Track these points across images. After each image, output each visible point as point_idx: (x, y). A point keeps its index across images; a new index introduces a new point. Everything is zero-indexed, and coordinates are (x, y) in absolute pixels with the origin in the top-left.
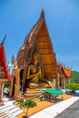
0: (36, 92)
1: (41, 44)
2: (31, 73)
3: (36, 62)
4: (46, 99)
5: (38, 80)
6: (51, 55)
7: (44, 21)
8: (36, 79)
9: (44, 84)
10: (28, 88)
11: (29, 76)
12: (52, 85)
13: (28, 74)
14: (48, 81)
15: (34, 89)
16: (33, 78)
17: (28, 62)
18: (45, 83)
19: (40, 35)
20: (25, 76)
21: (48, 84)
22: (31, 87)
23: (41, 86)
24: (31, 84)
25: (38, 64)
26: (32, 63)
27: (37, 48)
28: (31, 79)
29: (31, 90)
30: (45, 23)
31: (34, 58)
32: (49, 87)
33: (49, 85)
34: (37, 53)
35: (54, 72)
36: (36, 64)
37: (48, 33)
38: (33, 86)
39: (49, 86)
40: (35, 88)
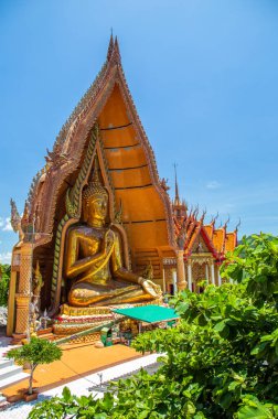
0: (94, 316)
1: (117, 153)
2: (81, 255)
3: (98, 217)
4: (123, 339)
5: (106, 275)
6: (149, 189)
7: (119, 75)
8: (99, 273)
9: (126, 289)
10: (66, 306)
11: (74, 266)
12: (153, 293)
13: (72, 259)
14: (141, 278)
15: (87, 306)
16: (89, 269)
17: (70, 218)
18: (133, 287)
19: (111, 126)
20: (61, 266)
21: (142, 288)
22: (76, 301)
23: (115, 296)
24: (76, 291)
25: (107, 224)
26: (84, 222)
27: (99, 170)
28: (83, 274)
29: (76, 309)
30: (123, 81)
31: (91, 206)
32: (146, 300)
33: (145, 292)
34: (103, 185)
35: (165, 247)
36: (100, 223)
37: (135, 117)
38: (83, 298)
39: (146, 296)
40: (94, 304)
